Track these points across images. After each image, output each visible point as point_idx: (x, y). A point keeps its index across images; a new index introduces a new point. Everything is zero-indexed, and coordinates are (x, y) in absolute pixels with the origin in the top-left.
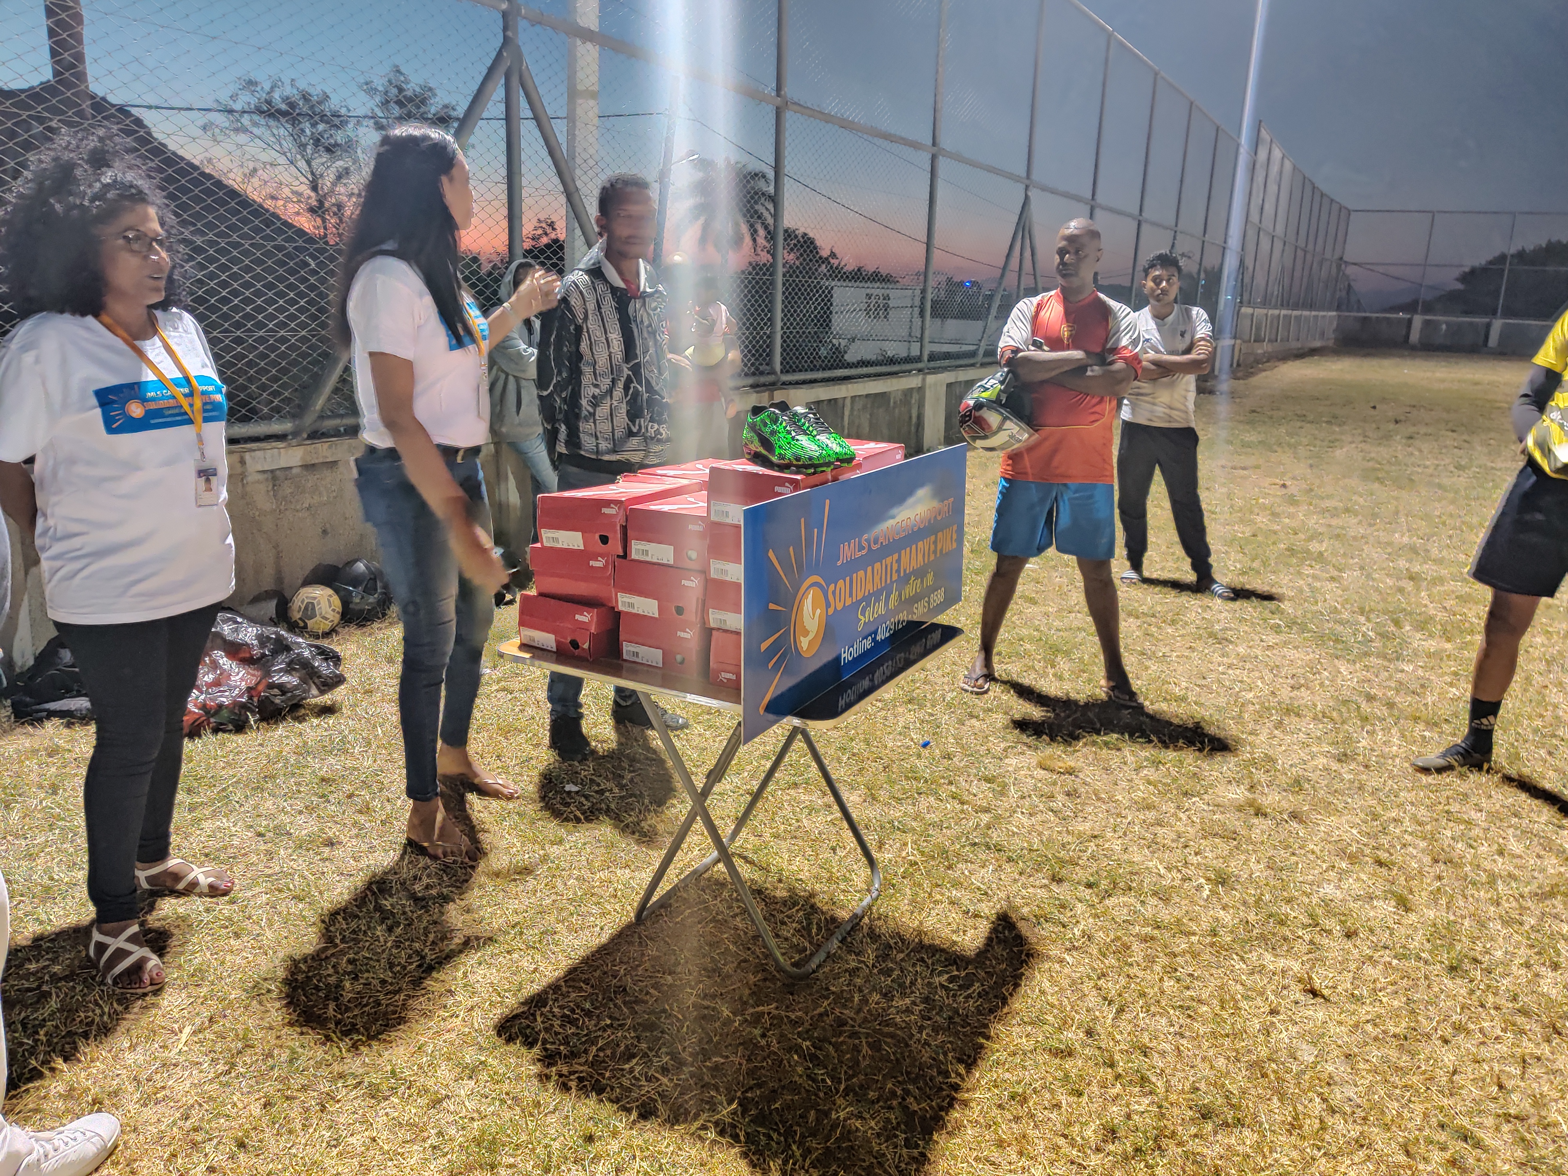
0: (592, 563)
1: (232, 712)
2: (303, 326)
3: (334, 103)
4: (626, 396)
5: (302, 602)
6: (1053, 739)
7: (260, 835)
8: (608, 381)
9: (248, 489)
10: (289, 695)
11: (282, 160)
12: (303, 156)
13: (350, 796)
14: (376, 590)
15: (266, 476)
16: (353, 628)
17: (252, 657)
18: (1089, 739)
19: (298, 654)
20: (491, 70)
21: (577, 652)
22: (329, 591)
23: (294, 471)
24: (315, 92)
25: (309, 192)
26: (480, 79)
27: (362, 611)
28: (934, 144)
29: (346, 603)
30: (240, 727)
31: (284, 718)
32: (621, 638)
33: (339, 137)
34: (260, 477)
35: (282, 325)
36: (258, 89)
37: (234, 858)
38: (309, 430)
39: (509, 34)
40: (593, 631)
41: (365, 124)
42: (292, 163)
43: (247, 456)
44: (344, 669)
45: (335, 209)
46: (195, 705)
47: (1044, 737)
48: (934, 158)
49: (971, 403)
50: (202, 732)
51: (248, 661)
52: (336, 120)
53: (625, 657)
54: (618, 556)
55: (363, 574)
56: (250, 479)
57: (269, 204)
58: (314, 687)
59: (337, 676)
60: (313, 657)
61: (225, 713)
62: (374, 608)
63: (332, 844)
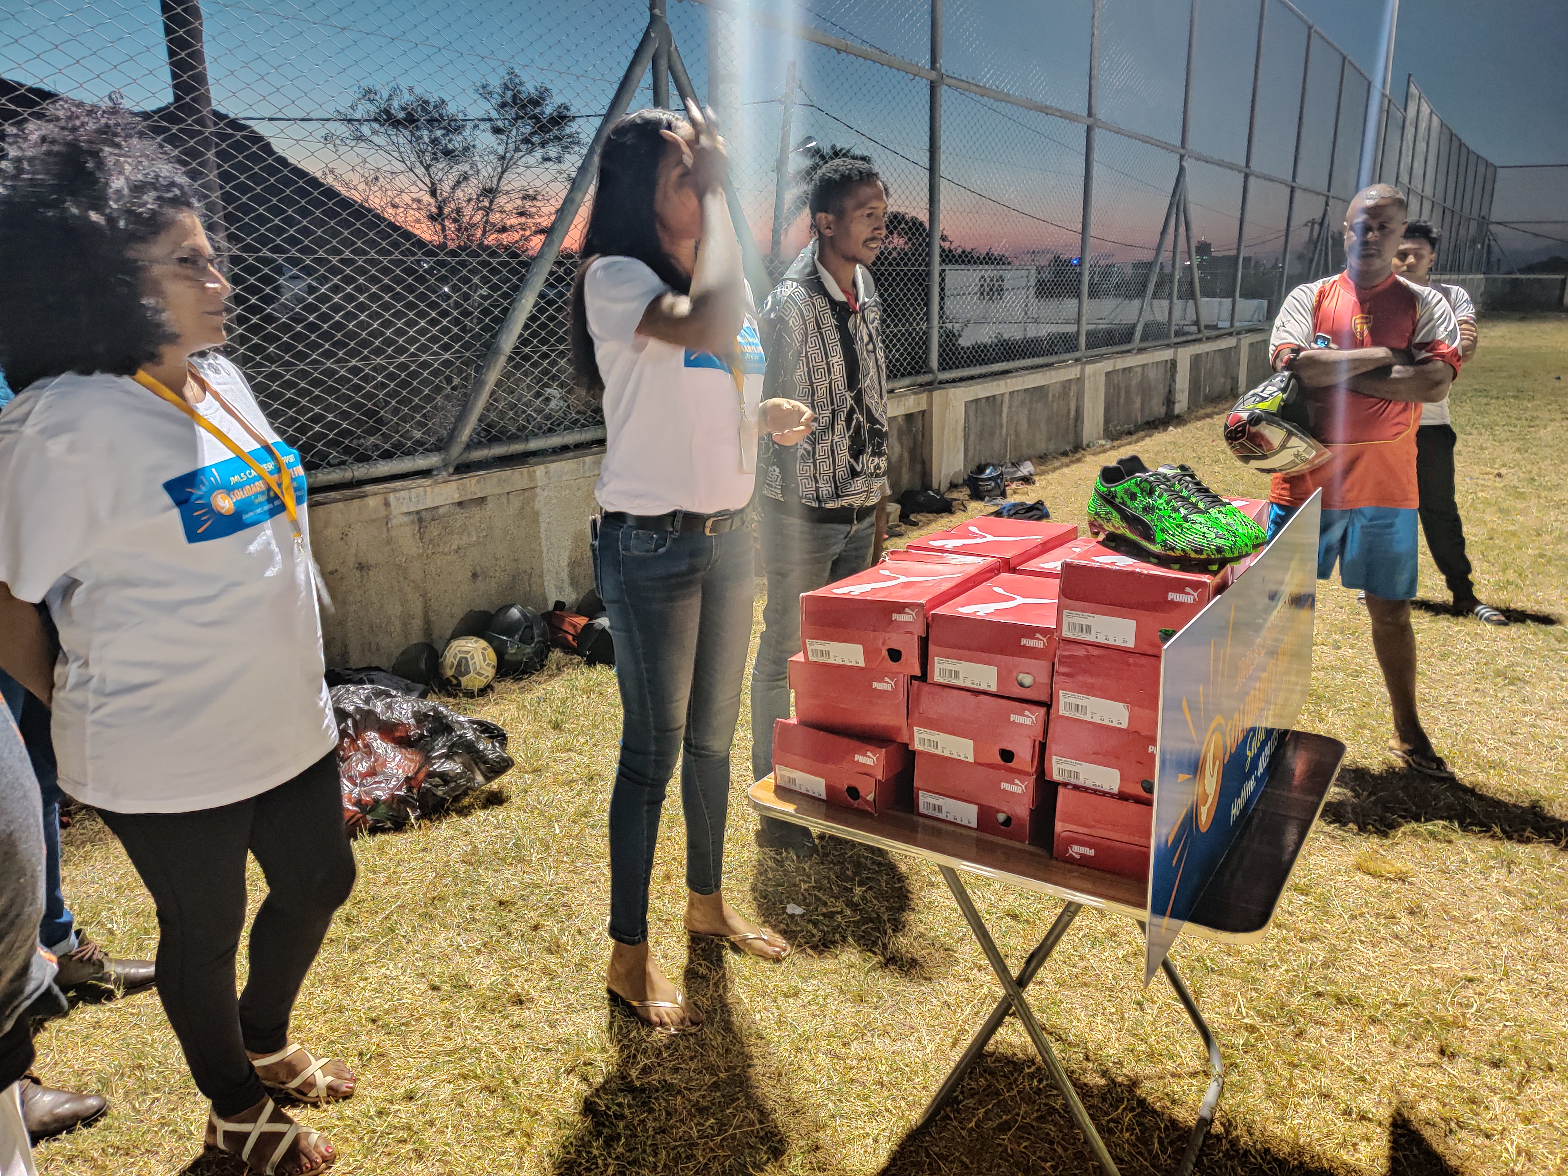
0: (875, 685)
1: (390, 807)
2: (446, 347)
3: (451, 109)
4: (848, 429)
5: (455, 657)
6: (1362, 829)
7: (435, 988)
8: (828, 413)
9: (393, 533)
10: (453, 785)
11: (401, 167)
12: (421, 162)
13: (536, 928)
14: (532, 638)
15: (411, 517)
16: (509, 684)
17: (409, 737)
18: (1407, 828)
19: (460, 736)
20: (638, 53)
21: (856, 803)
22: (483, 643)
23: (441, 511)
24: (433, 99)
25: (427, 198)
26: (626, 65)
27: (521, 662)
28: (1090, 115)
29: (500, 654)
30: (399, 825)
31: (447, 813)
32: (917, 783)
33: (456, 142)
34: (406, 519)
35: (424, 349)
36: (377, 98)
37: (406, 1024)
38: (455, 463)
39: (657, 11)
40: (880, 777)
41: (482, 127)
42: (411, 170)
43: (392, 497)
44: (513, 750)
45: (454, 215)
46: (350, 801)
47: (1351, 825)
48: (1089, 130)
49: (1245, 416)
50: (359, 835)
51: (404, 742)
52: (454, 127)
53: (922, 810)
54: (913, 677)
55: (519, 620)
56: (394, 521)
57: (389, 214)
58: (478, 772)
59: (504, 760)
60: (478, 738)
61: (382, 809)
62: (530, 659)
63: (521, 1002)
